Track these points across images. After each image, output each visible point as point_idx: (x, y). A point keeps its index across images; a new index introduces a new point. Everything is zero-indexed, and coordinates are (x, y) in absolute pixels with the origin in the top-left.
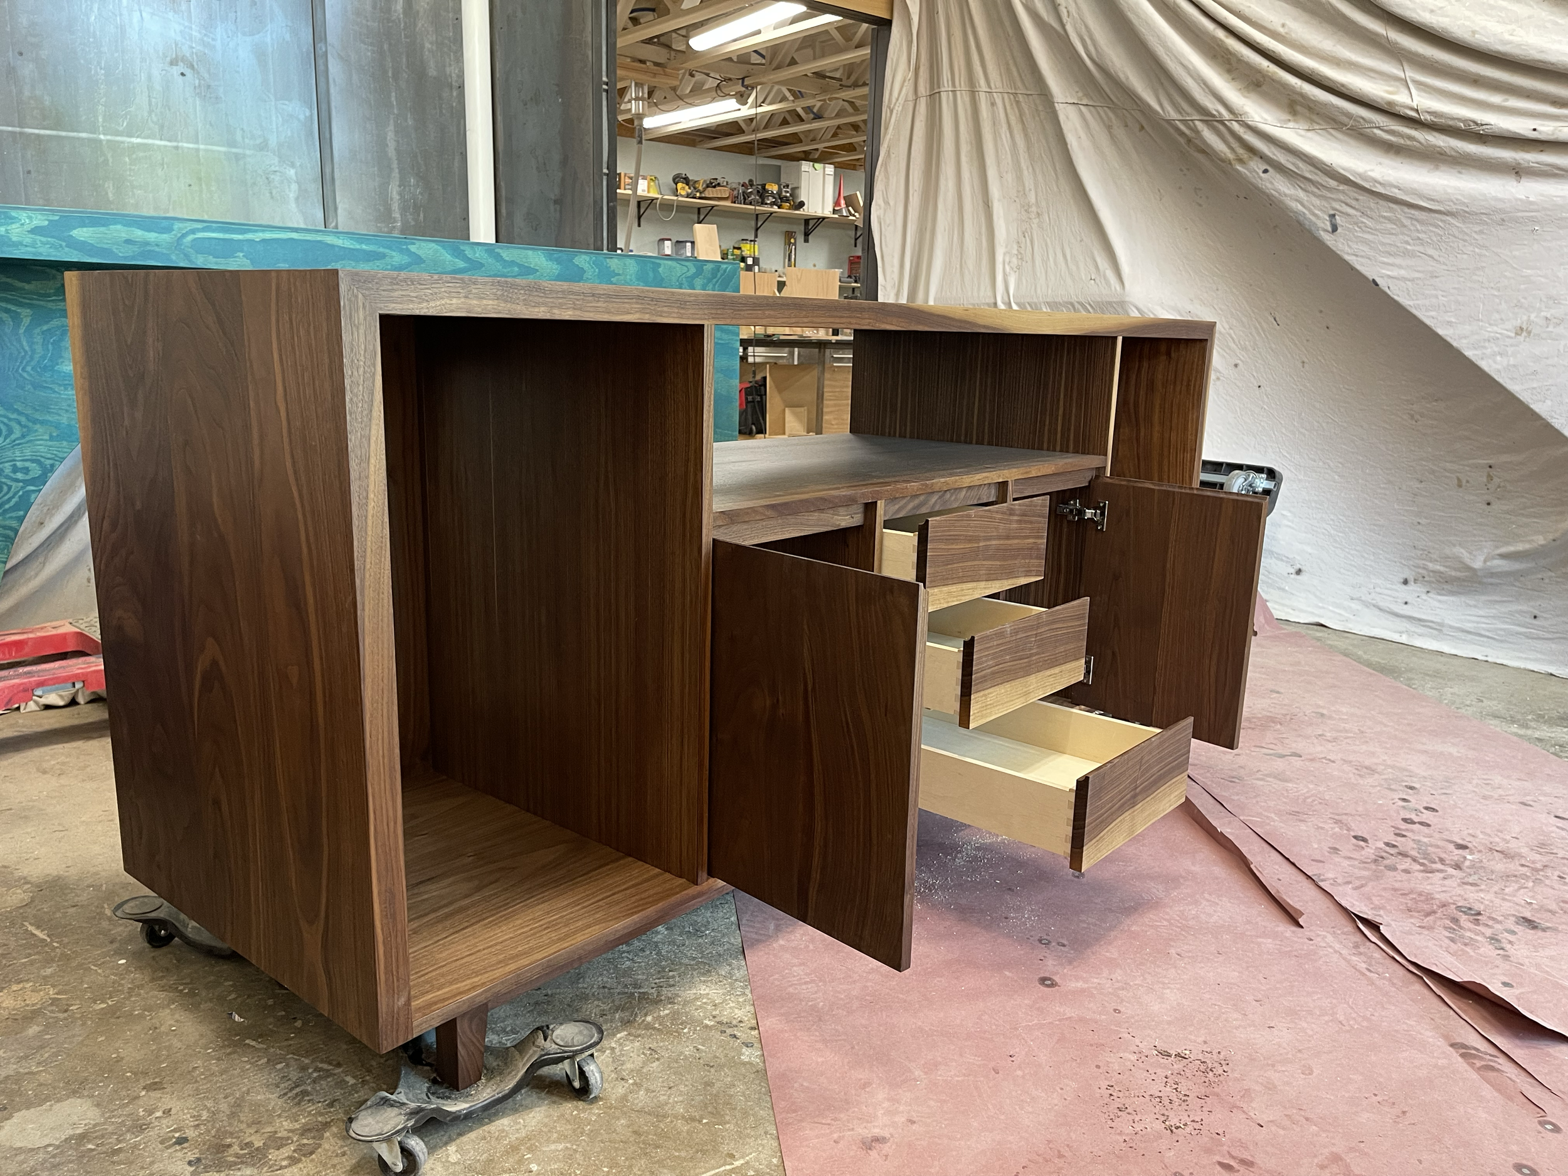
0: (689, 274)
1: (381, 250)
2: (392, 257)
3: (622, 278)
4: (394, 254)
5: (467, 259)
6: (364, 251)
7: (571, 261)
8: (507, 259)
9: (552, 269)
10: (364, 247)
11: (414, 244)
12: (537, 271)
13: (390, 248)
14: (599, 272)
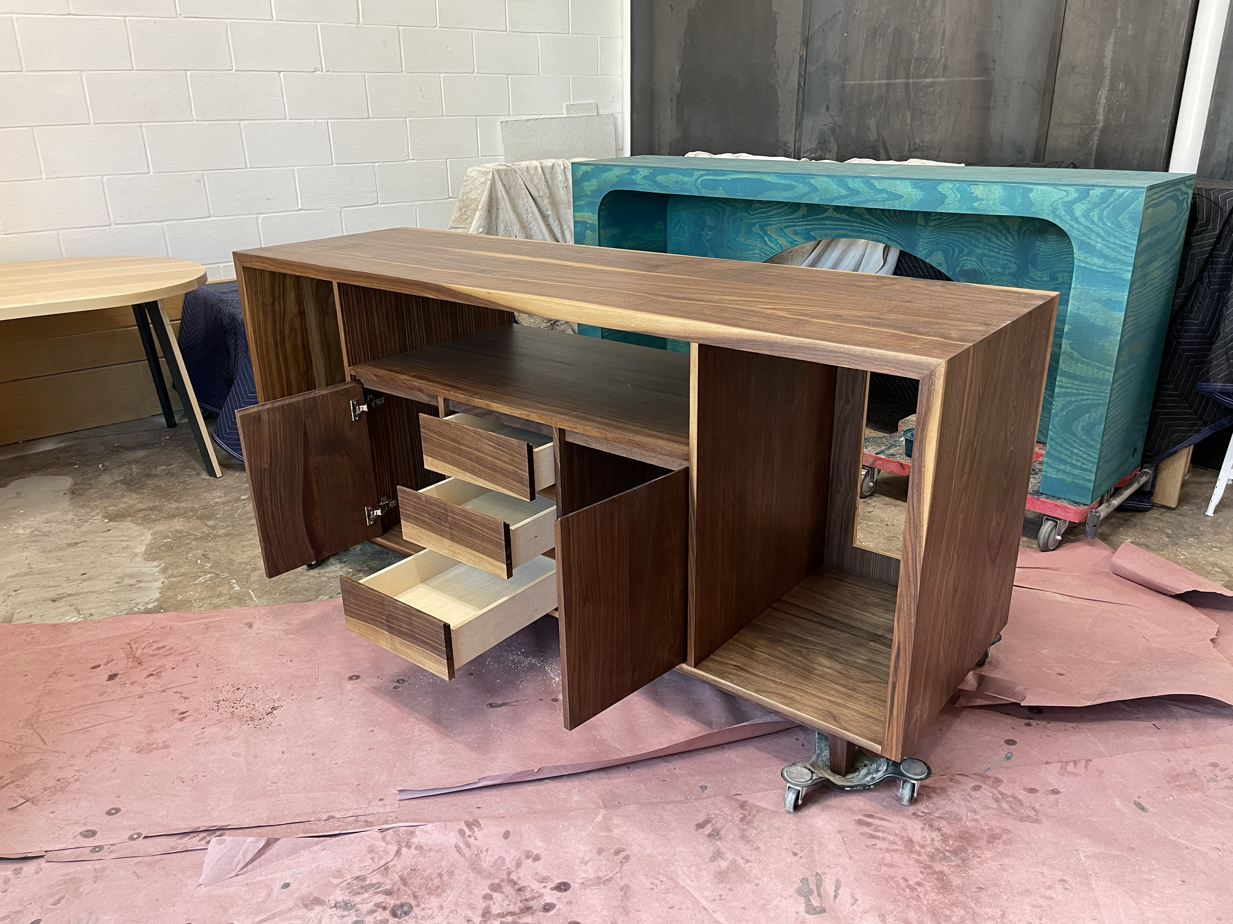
0: (1067, 199)
1: (793, 183)
2: (798, 188)
3: (984, 202)
4: (800, 186)
5: (848, 188)
6: (783, 184)
7: (935, 188)
8: (879, 187)
9: (916, 195)
10: (783, 181)
11: (813, 178)
12: (903, 197)
13: (797, 181)
14: (962, 196)
